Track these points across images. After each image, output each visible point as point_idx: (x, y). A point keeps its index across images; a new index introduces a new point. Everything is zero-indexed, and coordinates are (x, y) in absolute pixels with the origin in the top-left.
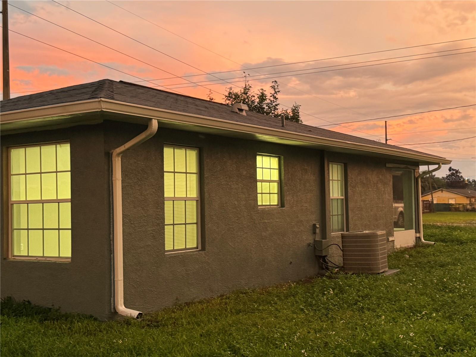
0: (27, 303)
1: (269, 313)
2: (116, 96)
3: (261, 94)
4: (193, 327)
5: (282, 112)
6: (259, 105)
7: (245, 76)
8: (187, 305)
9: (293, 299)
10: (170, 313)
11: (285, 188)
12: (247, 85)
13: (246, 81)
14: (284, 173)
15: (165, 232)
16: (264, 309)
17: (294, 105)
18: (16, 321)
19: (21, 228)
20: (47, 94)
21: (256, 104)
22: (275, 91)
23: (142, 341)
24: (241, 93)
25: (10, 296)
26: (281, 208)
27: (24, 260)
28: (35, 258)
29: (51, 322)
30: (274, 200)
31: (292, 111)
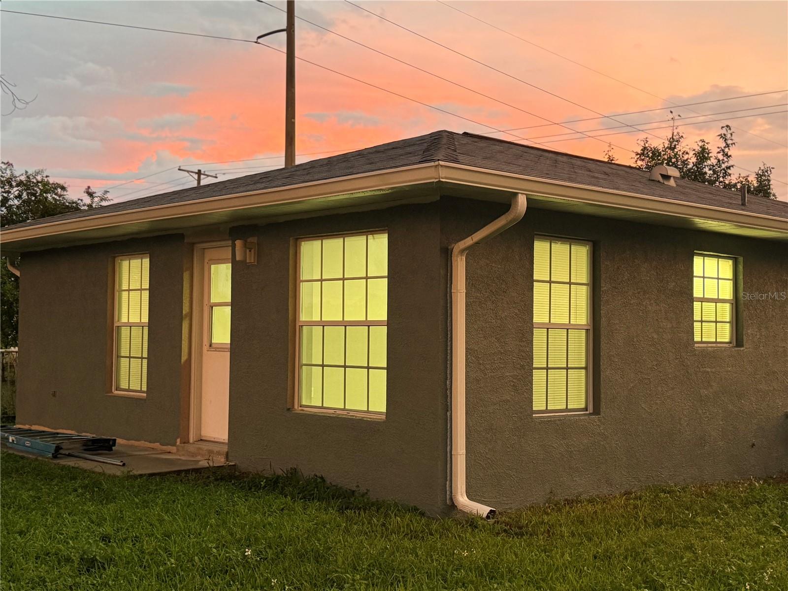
0: (319, 480)
1: (714, 529)
2: (461, 158)
3: (700, 149)
4: (579, 541)
5: (739, 180)
6: (697, 167)
7: (672, 119)
8: (568, 504)
9: (759, 510)
10: (540, 514)
11: (745, 314)
12: (675, 134)
13: (675, 128)
14: (744, 287)
15: (534, 381)
16: (705, 522)
17: (760, 168)
18: (305, 506)
19: (313, 363)
20: (353, 157)
21: (690, 166)
22: (726, 143)
23: (499, 557)
24: (664, 147)
25: (295, 467)
26: (737, 349)
27: (316, 413)
28: (332, 411)
29: (355, 512)
30: (725, 334)
31: (757, 178)
